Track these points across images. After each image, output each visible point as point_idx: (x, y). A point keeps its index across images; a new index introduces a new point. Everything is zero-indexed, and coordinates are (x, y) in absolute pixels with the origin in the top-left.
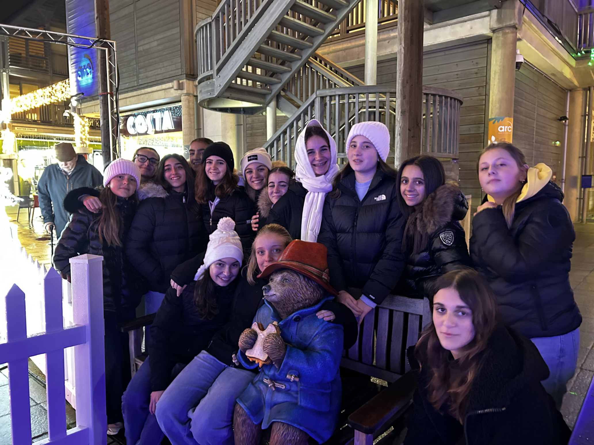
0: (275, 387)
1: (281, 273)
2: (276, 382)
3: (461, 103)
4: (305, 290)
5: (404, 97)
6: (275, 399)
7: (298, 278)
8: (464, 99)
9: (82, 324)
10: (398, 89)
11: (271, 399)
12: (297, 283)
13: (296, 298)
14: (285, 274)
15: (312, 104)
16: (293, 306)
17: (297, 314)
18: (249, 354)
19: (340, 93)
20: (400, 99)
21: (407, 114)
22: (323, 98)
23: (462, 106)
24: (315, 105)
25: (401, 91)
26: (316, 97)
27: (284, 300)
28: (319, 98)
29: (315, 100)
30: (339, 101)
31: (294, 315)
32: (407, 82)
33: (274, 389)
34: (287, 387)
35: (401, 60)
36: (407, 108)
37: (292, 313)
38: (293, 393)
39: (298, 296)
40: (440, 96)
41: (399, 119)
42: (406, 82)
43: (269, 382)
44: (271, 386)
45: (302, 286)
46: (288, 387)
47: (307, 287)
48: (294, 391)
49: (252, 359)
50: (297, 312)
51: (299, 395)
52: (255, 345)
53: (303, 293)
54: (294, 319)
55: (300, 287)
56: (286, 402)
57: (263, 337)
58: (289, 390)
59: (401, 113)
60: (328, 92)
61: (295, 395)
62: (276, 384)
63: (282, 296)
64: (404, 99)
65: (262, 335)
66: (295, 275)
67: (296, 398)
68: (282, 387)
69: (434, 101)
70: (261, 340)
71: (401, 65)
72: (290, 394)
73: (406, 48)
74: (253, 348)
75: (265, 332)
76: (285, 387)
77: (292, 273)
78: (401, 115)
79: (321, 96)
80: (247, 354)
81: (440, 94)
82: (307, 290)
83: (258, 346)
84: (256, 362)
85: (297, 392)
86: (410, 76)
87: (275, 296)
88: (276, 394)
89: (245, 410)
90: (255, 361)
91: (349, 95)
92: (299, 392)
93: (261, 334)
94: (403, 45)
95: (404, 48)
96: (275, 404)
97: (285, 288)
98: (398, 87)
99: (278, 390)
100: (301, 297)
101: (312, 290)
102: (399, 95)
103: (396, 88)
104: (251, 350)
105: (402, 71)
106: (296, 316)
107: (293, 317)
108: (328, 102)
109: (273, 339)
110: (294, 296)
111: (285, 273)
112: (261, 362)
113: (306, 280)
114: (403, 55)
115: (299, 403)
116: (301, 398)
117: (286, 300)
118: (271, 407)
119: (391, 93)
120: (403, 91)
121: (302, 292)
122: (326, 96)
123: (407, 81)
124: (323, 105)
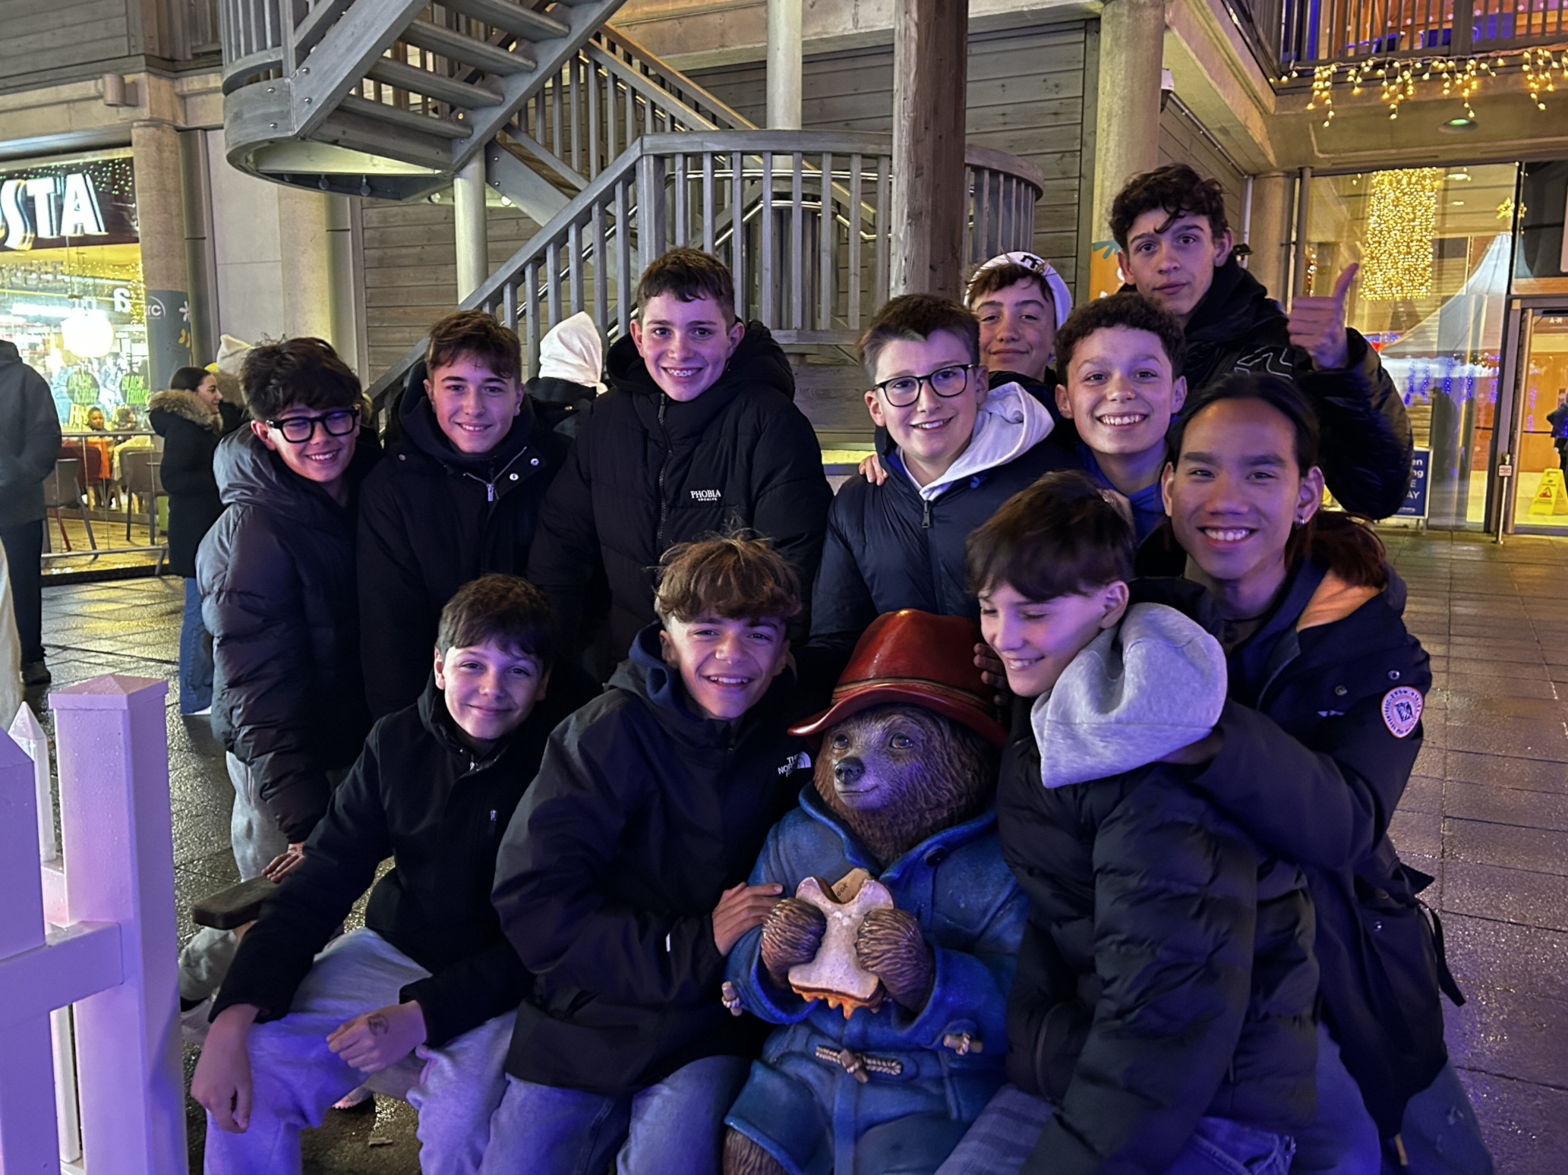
0: (868, 1073)
1: (883, 717)
2: (868, 1057)
3: (1038, 193)
4: (958, 766)
5: (917, 170)
6: (871, 1110)
7: (934, 729)
8: (1046, 183)
9: (106, 920)
10: (899, 146)
11: (856, 1110)
12: (934, 748)
13: (935, 794)
14: (897, 719)
15: (630, 176)
16: (922, 817)
17: (937, 843)
18: (802, 979)
19: (717, 148)
20: (906, 176)
21: (927, 222)
22: (660, 159)
23: (1040, 202)
24: (638, 178)
25: (909, 152)
26: (642, 157)
27: (900, 803)
28: (652, 159)
29: (638, 165)
30: (713, 173)
31: (927, 847)
32: (926, 128)
33: (865, 1079)
34: (905, 1069)
35: (907, 60)
36: (925, 203)
37: (921, 841)
38: (927, 1085)
39: (940, 789)
40: (994, 173)
41: (901, 236)
42: (923, 126)
43: (849, 1059)
44: (855, 1071)
45: (949, 755)
46: (911, 1068)
47: (963, 758)
48: (929, 1079)
49: (814, 994)
50: (937, 838)
51: (949, 1091)
52: (822, 951)
53: (952, 777)
54: (929, 859)
55: (943, 759)
56: (912, 1113)
57: (846, 922)
58: (917, 1075)
59: (909, 217)
60: (677, 143)
61: (935, 1090)
62: (869, 1061)
63: (894, 792)
64: (917, 177)
65: (841, 919)
66: (928, 722)
67: (943, 1098)
68: (892, 1068)
69: (978, 187)
70: (844, 933)
71: (908, 75)
72: (918, 1090)
73: (923, 26)
74: (818, 959)
75: (854, 908)
76: (902, 1070)
77: (922, 719)
78: (910, 224)
79: (657, 152)
80: (796, 978)
81: (995, 166)
82: (964, 765)
83: (833, 952)
84: (831, 1004)
85: (939, 1081)
86: (935, 111)
87: (877, 791)
88: (870, 1093)
89: (773, 1153)
90: (826, 1001)
91: (743, 153)
92: (947, 1082)
93: (838, 914)
94: (915, 15)
95: (917, 25)
96: (871, 1125)
97: (901, 764)
98: (900, 140)
99: (875, 1079)
100: (949, 790)
101: (977, 767)
102: (904, 164)
103: (891, 144)
104: (808, 967)
105: (910, 94)
106: (935, 848)
107: (924, 852)
108: (679, 173)
109: (898, 929)
110: (929, 786)
111: (895, 717)
112: (851, 1002)
113: (959, 736)
114: (913, 47)
115: (954, 1114)
116: (956, 1098)
117: (904, 802)
118: (857, 1136)
119: (864, 156)
120: (916, 152)
121: (950, 773)
122: (673, 156)
123: (926, 123)
124: (664, 182)
